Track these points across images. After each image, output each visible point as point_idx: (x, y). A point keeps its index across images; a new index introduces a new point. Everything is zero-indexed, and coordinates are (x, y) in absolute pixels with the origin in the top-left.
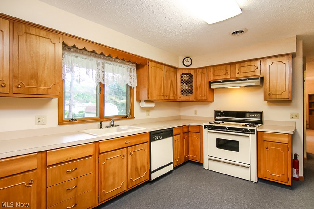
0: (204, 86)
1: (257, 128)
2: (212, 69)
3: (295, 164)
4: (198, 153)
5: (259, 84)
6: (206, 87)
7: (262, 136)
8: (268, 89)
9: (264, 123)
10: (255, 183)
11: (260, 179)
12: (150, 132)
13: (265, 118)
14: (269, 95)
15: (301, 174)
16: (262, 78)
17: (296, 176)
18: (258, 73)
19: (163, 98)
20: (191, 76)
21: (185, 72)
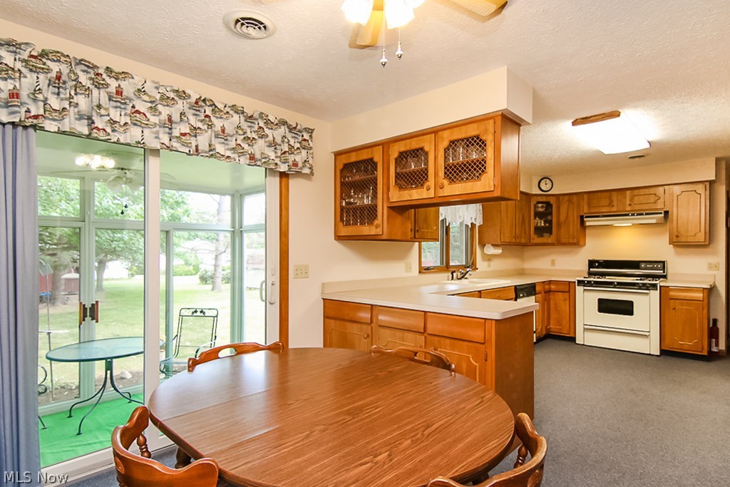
0: (573, 222)
1: (660, 283)
2: (586, 196)
3: (713, 333)
4: (565, 323)
5: (662, 221)
6: (575, 224)
7: (667, 293)
8: (675, 229)
9: (668, 277)
10: (657, 356)
11: (664, 352)
12: (515, 286)
13: (670, 270)
14: (677, 236)
15: (722, 346)
16: (666, 213)
17: (714, 349)
18: (660, 205)
19: (514, 241)
20: (548, 205)
21: (542, 200)
